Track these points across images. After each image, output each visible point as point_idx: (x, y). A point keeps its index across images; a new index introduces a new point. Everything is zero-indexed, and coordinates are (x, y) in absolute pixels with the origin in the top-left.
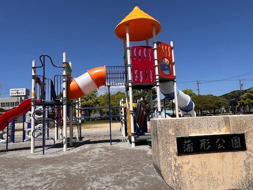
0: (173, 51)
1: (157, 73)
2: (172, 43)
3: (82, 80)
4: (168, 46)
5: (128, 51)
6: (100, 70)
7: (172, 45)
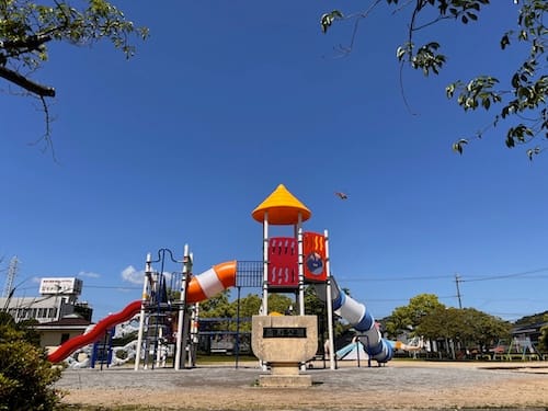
0: (327, 243)
1: (301, 273)
2: (326, 232)
3: (206, 279)
4: (319, 236)
5: (266, 243)
6: (230, 267)
7: (326, 235)
